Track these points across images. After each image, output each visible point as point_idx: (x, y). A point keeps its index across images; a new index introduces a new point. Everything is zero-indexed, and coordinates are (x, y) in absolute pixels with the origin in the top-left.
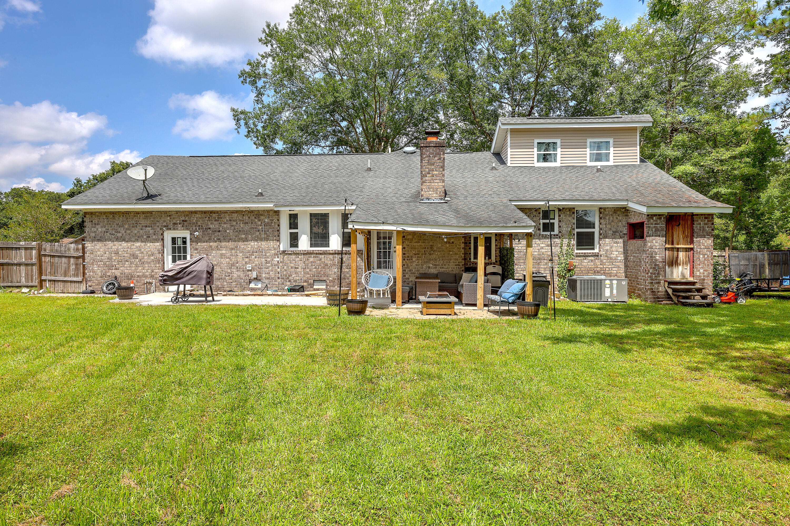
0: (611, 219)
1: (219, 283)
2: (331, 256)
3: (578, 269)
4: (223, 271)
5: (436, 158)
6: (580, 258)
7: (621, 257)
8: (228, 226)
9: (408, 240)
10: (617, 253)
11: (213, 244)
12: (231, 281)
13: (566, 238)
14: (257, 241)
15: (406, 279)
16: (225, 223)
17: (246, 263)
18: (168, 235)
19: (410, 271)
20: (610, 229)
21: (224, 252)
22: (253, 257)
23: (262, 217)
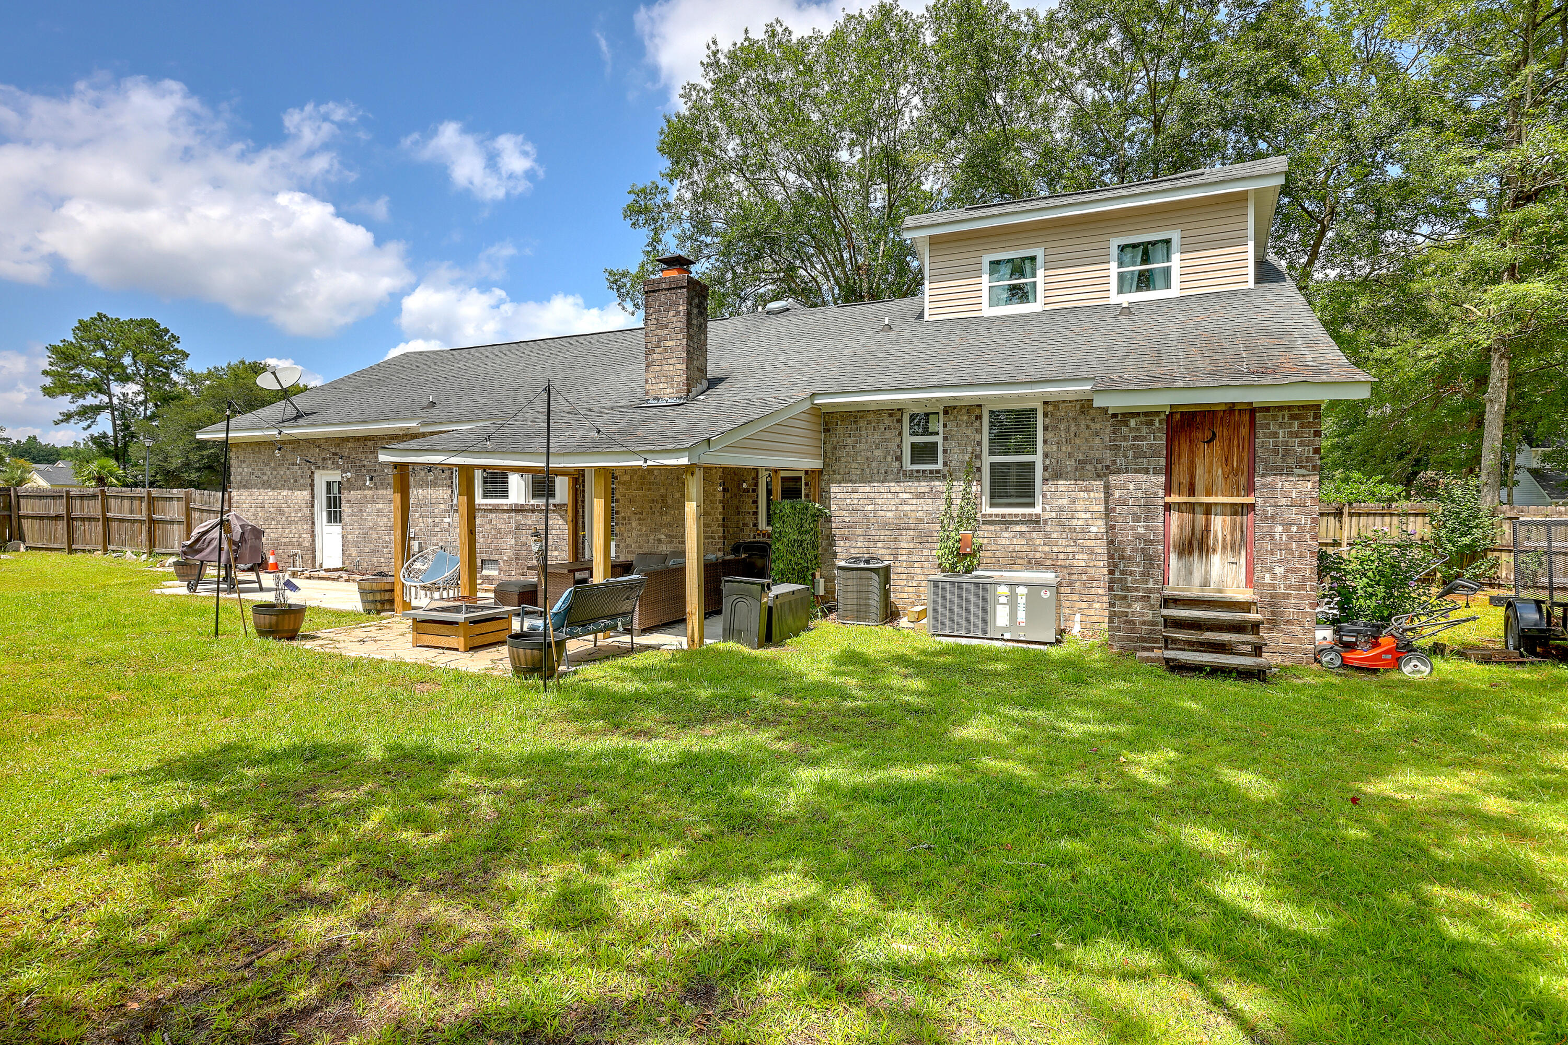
0: (1073, 428)
1: (375, 559)
2: (506, 516)
4: (379, 538)
5: (671, 314)
6: (992, 528)
7: (1099, 527)
9: (624, 483)
10: (1088, 515)
11: (369, 493)
12: (390, 555)
13: (960, 480)
14: (422, 487)
18: (322, 478)
20: (1070, 455)
21: (381, 506)
22: (417, 515)
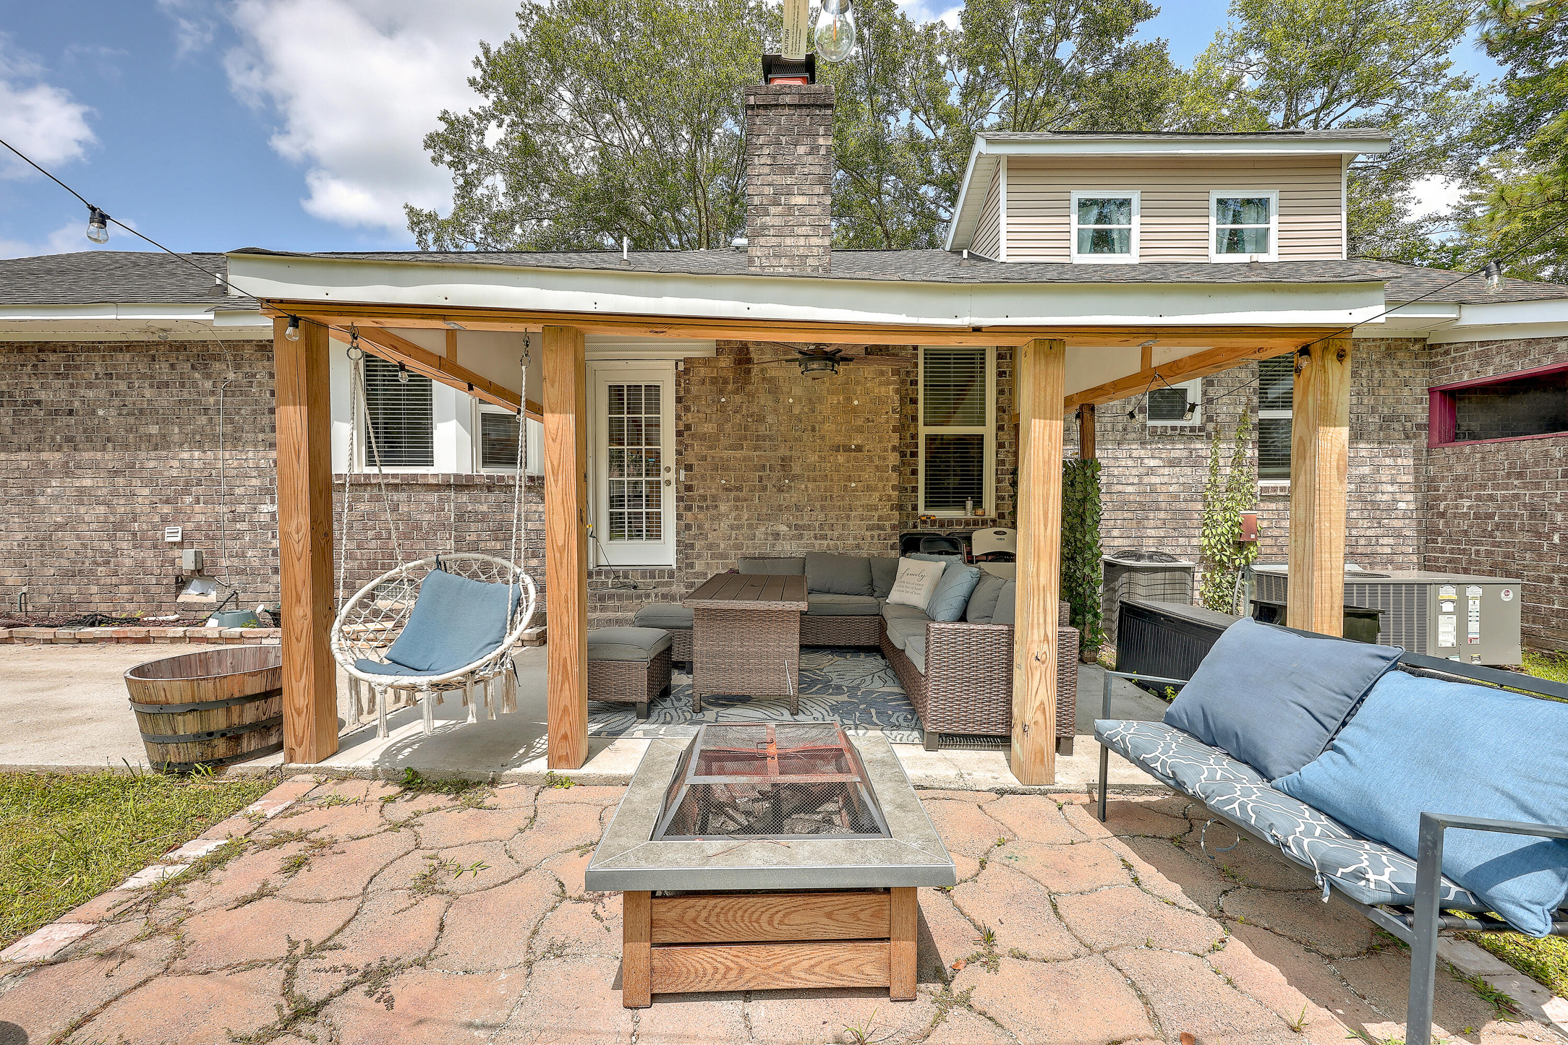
0: (1377, 375)
1: (73, 589)
2: (434, 497)
3: (1268, 541)
4: (84, 546)
5: (801, 150)
6: (1273, 506)
7: (1407, 503)
8: (102, 394)
9: (703, 437)
10: (1395, 488)
11: (53, 458)
12: (114, 580)
13: (1229, 440)
14: (200, 446)
16: (90, 386)
17: (165, 520)
19: (710, 547)
20: (1374, 410)
21: (88, 482)
22: (188, 499)
23: (217, 366)
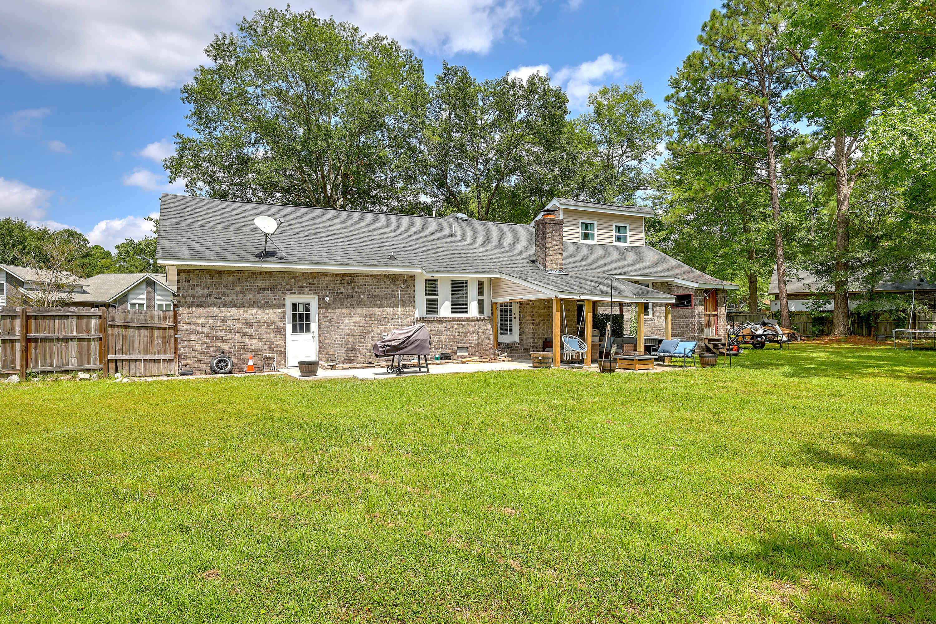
1: (352, 355)
2: (473, 323)
4: (356, 340)
5: (557, 234)
8: (363, 291)
10: (664, 318)
11: (346, 311)
12: (365, 351)
14: (393, 307)
15: (535, 343)
16: (359, 288)
17: (381, 331)
18: (290, 299)
19: (538, 335)
21: (357, 319)
22: (389, 325)
23: (398, 282)
